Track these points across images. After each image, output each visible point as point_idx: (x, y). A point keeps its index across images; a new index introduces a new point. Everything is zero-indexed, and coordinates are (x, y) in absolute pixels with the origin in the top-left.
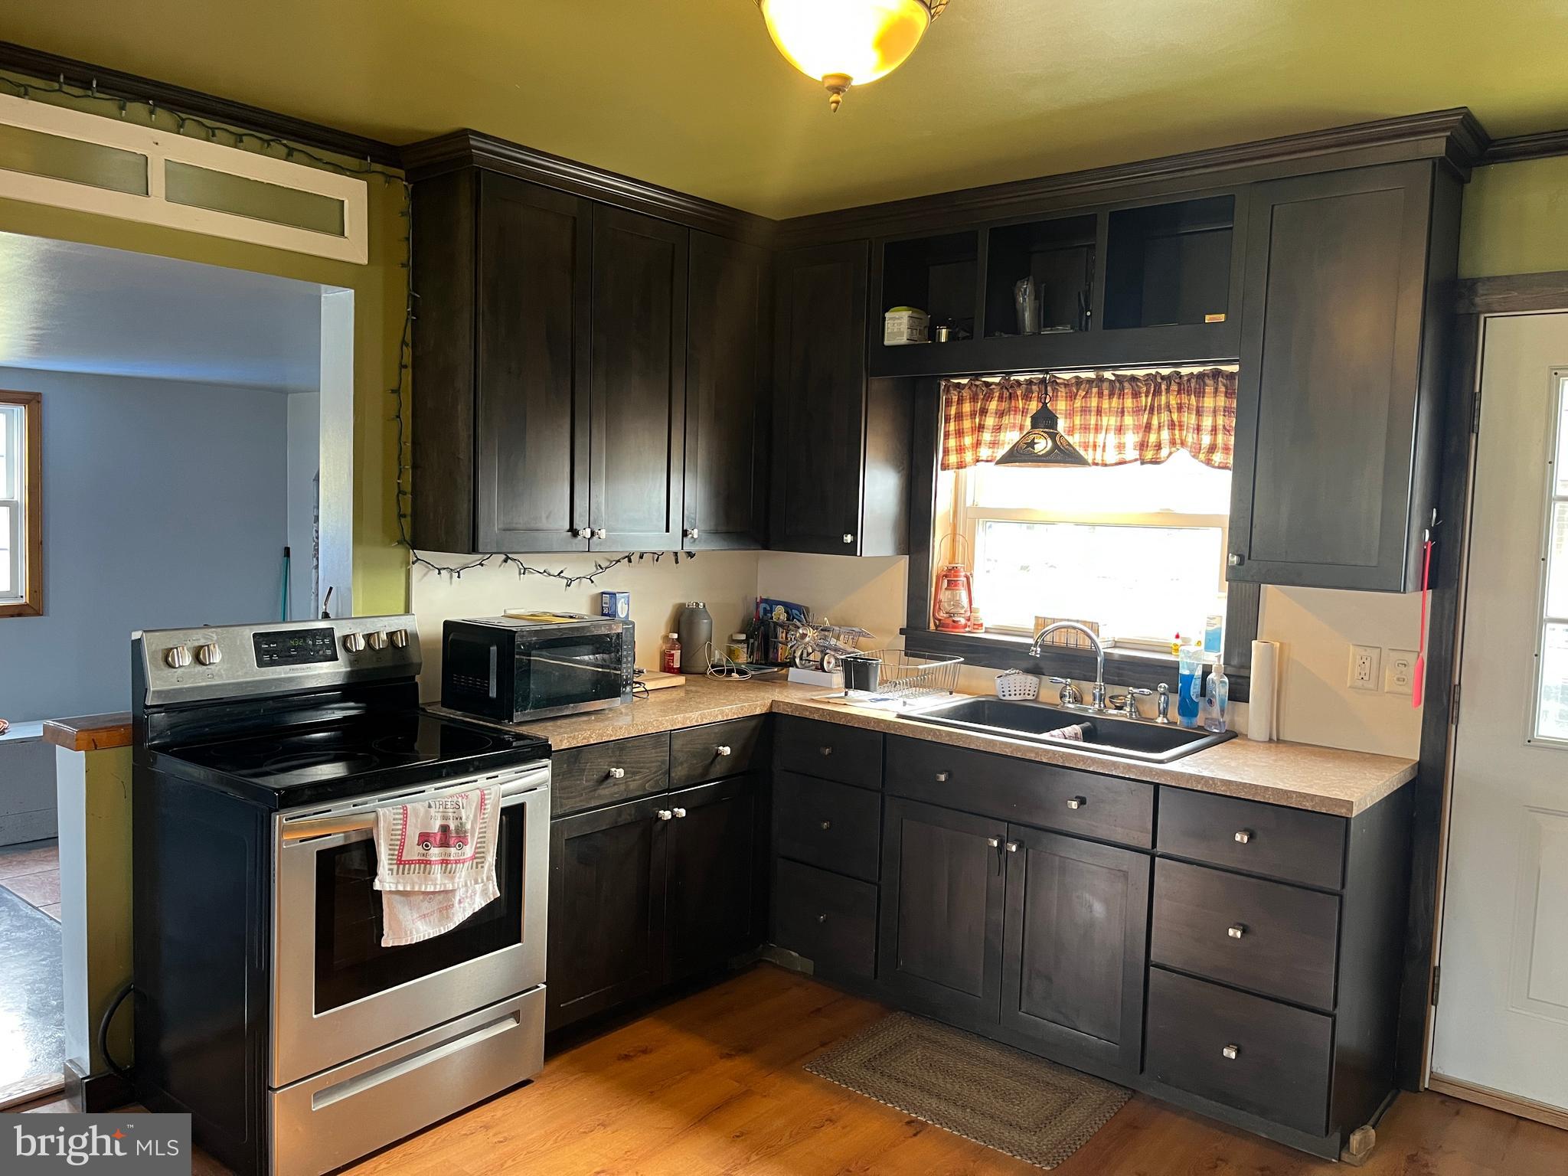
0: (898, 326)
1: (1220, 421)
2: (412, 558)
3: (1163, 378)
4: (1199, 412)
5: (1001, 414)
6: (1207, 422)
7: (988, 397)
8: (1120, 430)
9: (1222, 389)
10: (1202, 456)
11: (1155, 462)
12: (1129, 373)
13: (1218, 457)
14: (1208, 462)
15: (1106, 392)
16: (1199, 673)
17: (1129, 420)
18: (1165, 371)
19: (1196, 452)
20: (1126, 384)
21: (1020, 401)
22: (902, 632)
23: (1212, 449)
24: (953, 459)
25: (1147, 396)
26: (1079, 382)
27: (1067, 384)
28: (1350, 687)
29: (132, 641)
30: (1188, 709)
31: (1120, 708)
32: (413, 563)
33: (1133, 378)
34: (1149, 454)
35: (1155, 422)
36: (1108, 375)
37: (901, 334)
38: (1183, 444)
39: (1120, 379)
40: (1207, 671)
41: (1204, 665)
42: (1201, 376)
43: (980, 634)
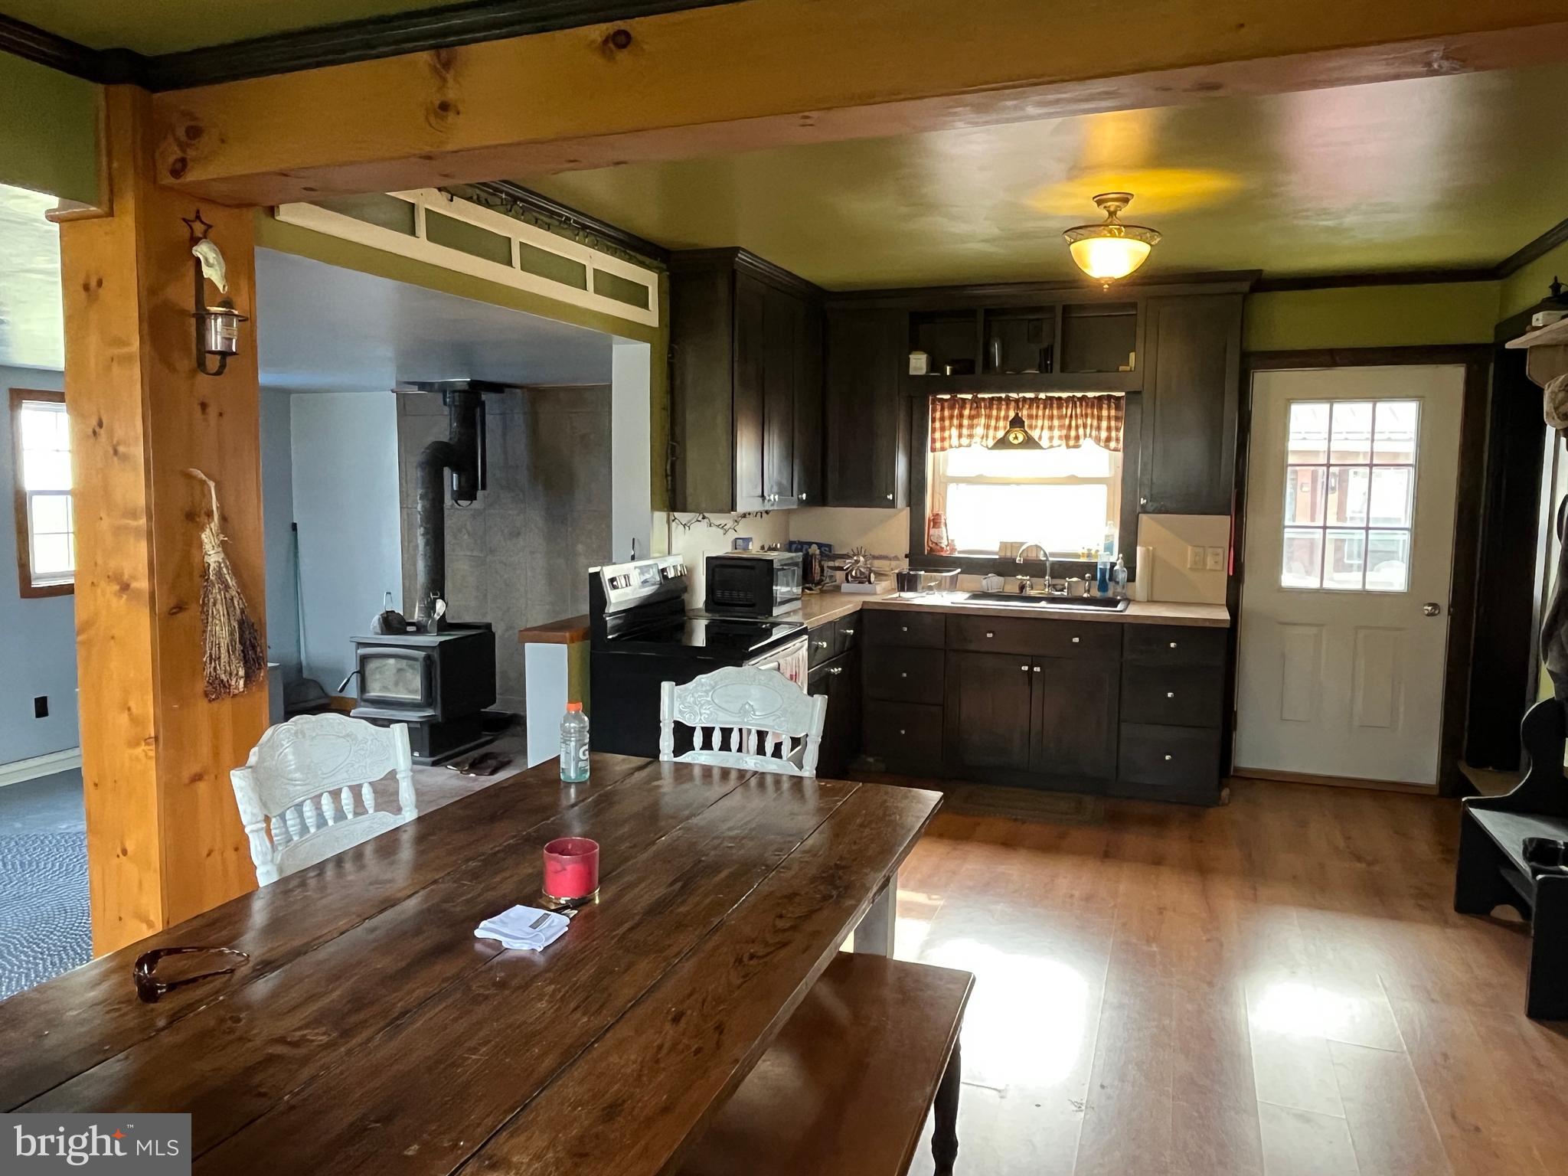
0: (918, 363)
1: (1113, 423)
2: (672, 518)
3: (1078, 398)
4: (1100, 418)
5: (971, 417)
6: (1104, 424)
7: (963, 407)
8: (1051, 428)
9: (1113, 405)
10: (1102, 444)
11: (1076, 446)
12: (1056, 395)
13: (1113, 445)
14: (1107, 447)
15: (1041, 406)
16: (1108, 567)
17: (1056, 423)
18: (1079, 395)
19: (1098, 440)
20: (1055, 402)
21: (983, 410)
22: (906, 556)
23: (1108, 439)
24: (938, 445)
25: (1067, 409)
26: (1025, 399)
27: (1017, 401)
28: (1190, 569)
29: (590, 574)
30: (1103, 587)
31: (1062, 590)
32: (673, 521)
33: (1060, 398)
34: (1072, 441)
35: (1073, 423)
36: (1042, 396)
37: (921, 369)
38: (1090, 436)
39: (1051, 398)
40: (1113, 565)
41: (1111, 563)
42: (1100, 398)
43: (957, 555)
